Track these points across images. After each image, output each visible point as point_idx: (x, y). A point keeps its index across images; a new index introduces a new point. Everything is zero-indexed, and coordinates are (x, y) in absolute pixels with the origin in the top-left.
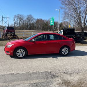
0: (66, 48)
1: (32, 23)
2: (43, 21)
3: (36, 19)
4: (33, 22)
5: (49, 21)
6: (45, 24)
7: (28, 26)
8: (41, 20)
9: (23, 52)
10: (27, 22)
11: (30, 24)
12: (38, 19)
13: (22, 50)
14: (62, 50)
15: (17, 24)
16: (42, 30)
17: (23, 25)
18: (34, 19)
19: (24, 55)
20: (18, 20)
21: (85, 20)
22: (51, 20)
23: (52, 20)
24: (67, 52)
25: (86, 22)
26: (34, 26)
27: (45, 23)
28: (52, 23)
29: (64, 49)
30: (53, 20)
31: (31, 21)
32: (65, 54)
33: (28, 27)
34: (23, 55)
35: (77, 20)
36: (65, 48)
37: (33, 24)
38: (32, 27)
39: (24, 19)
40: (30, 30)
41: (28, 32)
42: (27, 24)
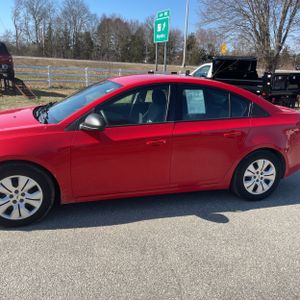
0: (268, 162)
1: (83, 31)
3: (100, 16)
4: (89, 27)
5: (147, 25)
6: (133, 37)
7: (68, 41)
8: (118, 20)
9: (33, 190)
10: (63, 28)
11: (77, 35)
12: (108, 16)
13: (23, 179)
14: (247, 174)
15: (28, 34)
16: (123, 61)
17: (49, 38)
18: (92, 17)
19: (37, 205)
20: (31, 17)
21: (281, 27)
22: (157, 23)
24: (267, 182)
26: (92, 43)
27: (134, 32)
28: (160, 33)
29: (256, 166)
30: (166, 20)
31: (79, 22)
32: (259, 191)
33: (68, 48)
34: (29, 207)
35: (255, 27)
36: (260, 162)
37: (88, 34)
38: (83, 49)
39: (54, 16)
40: (75, 58)
41: (71, 67)
42: (66, 33)
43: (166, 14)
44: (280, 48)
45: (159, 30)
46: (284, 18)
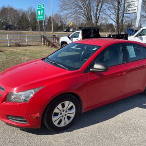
2: (16, 10)
8: (11, 9)
22: (38, 10)
23: (40, 10)
25: (98, 16)
28: (40, 16)
30: (43, 9)
35: (85, 13)
43: (42, 6)
44: (97, 22)
45: (39, 14)
46: (97, 8)
